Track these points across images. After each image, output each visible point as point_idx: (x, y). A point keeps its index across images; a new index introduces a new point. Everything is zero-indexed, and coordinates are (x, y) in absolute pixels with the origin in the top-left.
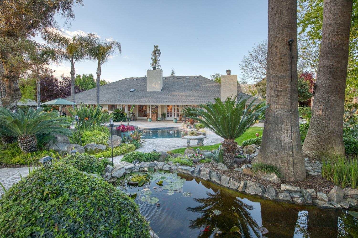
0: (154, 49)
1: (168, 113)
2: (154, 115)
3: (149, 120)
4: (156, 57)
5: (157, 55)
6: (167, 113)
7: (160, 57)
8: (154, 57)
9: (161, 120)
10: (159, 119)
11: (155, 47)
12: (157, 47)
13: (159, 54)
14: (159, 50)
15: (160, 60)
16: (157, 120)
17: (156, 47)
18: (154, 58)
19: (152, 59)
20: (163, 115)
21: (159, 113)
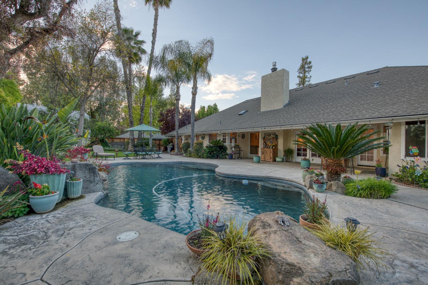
0: (301, 62)
1: (299, 150)
2: (269, 151)
3: (255, 159)
4: (305, 73)
5: (307, 70)
6: (296, 149)
7: (310, 73)
8: (302, 73)
9: (283, 161)
10: (278, 159)
11: (303, 59)
12: (307, 58)
13: (310, 67)
14: (310, 63)
15: (311, 77)
16: (275, 161)
17: (305, 60)
18: (301, 75)
19: (299, 77)
20: (288, 153)
21: (281, 147)
